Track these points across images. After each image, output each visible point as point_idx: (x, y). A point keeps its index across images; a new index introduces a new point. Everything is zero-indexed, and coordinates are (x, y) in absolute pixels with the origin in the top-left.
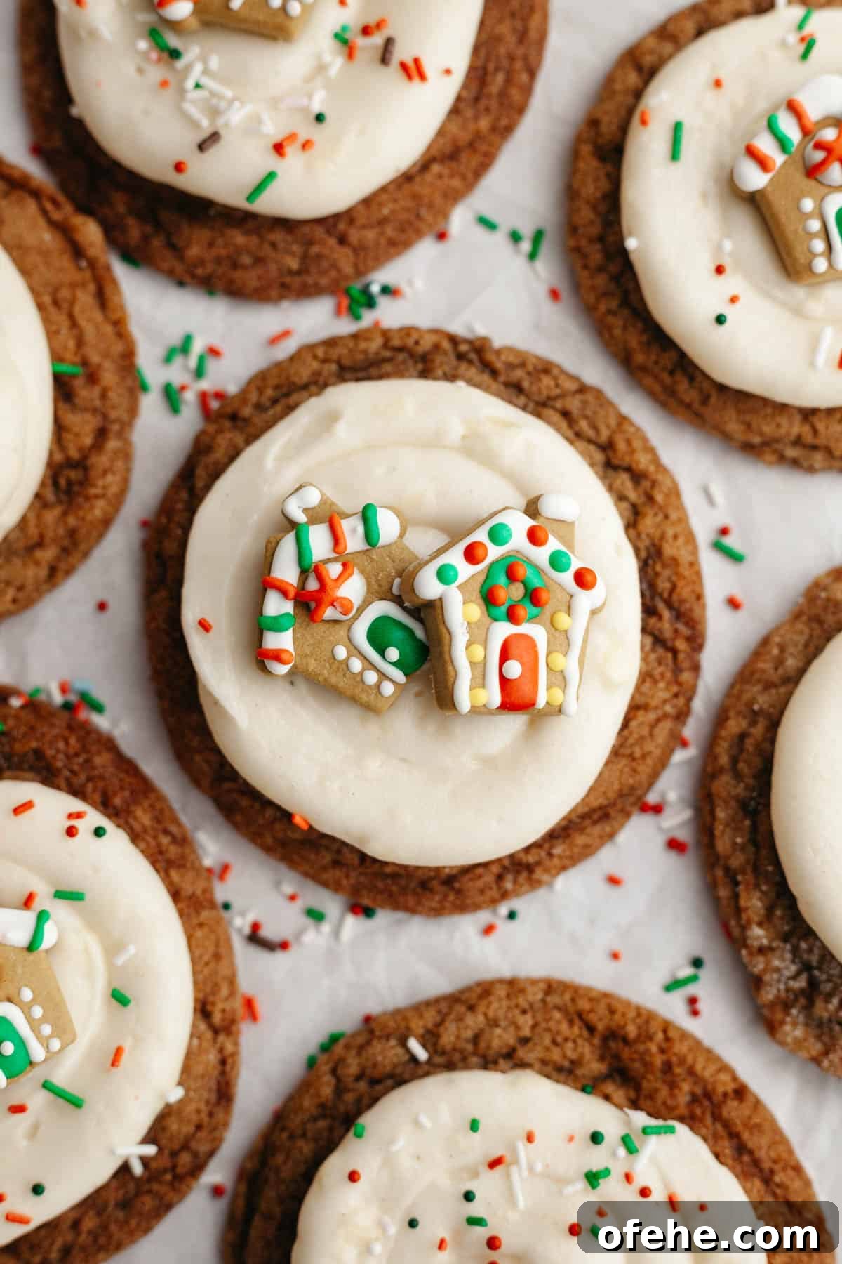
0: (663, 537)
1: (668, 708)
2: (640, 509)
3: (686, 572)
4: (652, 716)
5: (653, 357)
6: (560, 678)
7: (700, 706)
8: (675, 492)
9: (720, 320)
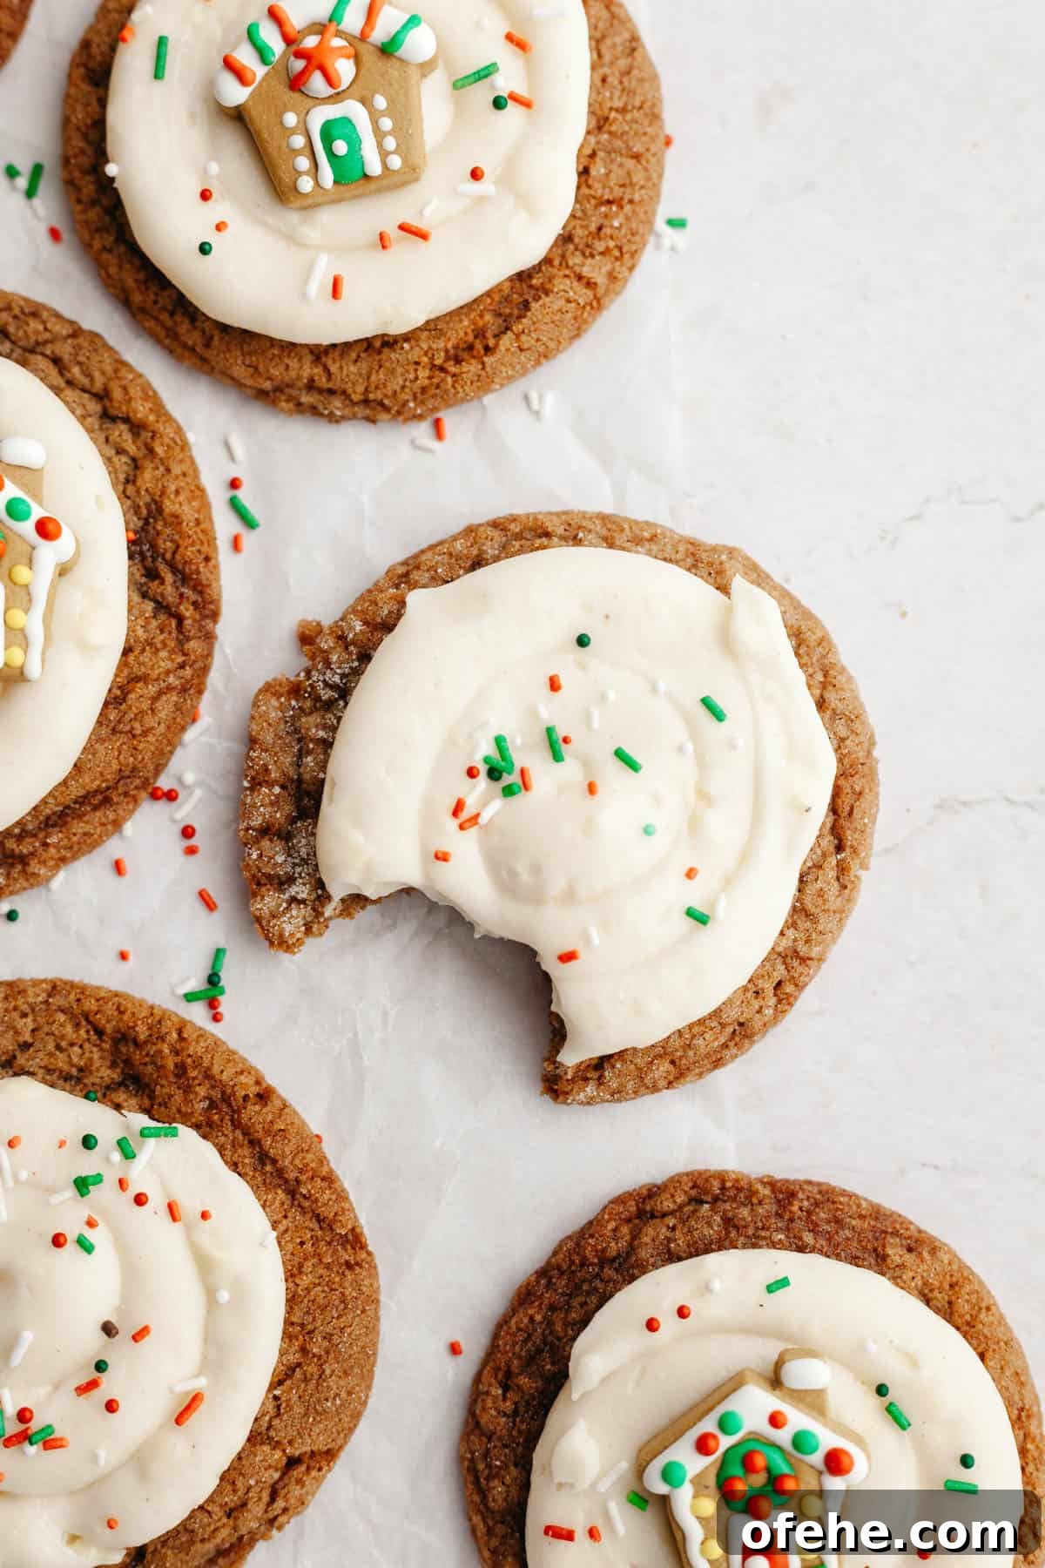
0: (163, 493)
1: (173, 681)
2: (139, 463)
3: (188, 527)
4: (152, 689)
5: (152, 297)
6: (17, 638)
8: (182, 444)
9: (204, 249)
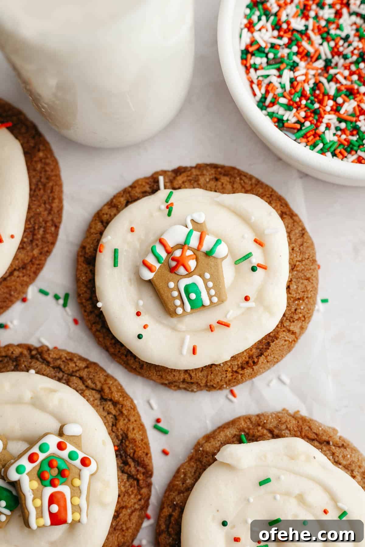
0: (128, 429)
1: (137, 506)
2: (117, 417)
3: (139, 444)
4: (129, 511)
5: (118, 350)
6: (77, 508)
7: (154, 500)
8: (134, 408)
9: (140, 337)
